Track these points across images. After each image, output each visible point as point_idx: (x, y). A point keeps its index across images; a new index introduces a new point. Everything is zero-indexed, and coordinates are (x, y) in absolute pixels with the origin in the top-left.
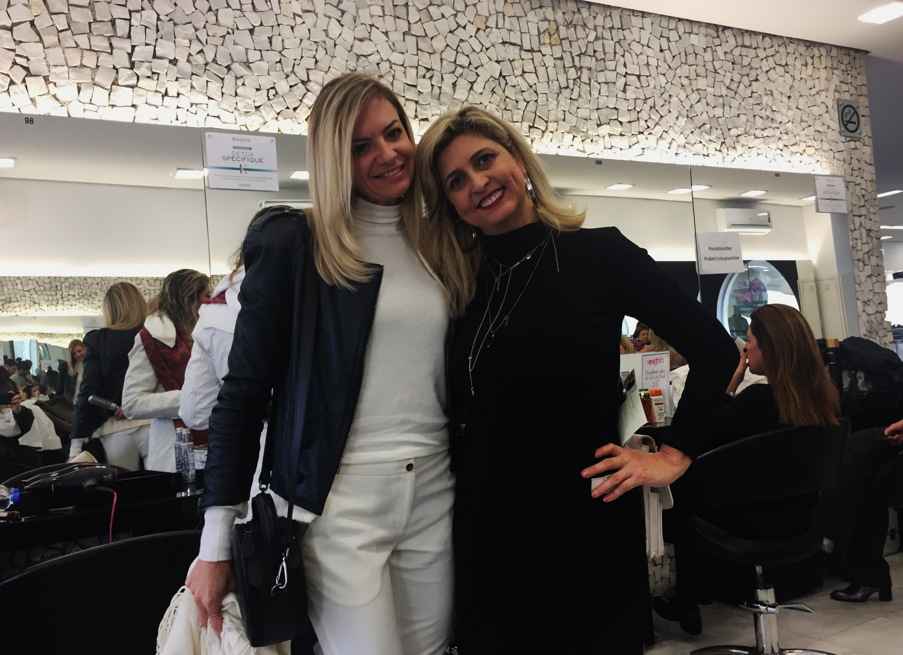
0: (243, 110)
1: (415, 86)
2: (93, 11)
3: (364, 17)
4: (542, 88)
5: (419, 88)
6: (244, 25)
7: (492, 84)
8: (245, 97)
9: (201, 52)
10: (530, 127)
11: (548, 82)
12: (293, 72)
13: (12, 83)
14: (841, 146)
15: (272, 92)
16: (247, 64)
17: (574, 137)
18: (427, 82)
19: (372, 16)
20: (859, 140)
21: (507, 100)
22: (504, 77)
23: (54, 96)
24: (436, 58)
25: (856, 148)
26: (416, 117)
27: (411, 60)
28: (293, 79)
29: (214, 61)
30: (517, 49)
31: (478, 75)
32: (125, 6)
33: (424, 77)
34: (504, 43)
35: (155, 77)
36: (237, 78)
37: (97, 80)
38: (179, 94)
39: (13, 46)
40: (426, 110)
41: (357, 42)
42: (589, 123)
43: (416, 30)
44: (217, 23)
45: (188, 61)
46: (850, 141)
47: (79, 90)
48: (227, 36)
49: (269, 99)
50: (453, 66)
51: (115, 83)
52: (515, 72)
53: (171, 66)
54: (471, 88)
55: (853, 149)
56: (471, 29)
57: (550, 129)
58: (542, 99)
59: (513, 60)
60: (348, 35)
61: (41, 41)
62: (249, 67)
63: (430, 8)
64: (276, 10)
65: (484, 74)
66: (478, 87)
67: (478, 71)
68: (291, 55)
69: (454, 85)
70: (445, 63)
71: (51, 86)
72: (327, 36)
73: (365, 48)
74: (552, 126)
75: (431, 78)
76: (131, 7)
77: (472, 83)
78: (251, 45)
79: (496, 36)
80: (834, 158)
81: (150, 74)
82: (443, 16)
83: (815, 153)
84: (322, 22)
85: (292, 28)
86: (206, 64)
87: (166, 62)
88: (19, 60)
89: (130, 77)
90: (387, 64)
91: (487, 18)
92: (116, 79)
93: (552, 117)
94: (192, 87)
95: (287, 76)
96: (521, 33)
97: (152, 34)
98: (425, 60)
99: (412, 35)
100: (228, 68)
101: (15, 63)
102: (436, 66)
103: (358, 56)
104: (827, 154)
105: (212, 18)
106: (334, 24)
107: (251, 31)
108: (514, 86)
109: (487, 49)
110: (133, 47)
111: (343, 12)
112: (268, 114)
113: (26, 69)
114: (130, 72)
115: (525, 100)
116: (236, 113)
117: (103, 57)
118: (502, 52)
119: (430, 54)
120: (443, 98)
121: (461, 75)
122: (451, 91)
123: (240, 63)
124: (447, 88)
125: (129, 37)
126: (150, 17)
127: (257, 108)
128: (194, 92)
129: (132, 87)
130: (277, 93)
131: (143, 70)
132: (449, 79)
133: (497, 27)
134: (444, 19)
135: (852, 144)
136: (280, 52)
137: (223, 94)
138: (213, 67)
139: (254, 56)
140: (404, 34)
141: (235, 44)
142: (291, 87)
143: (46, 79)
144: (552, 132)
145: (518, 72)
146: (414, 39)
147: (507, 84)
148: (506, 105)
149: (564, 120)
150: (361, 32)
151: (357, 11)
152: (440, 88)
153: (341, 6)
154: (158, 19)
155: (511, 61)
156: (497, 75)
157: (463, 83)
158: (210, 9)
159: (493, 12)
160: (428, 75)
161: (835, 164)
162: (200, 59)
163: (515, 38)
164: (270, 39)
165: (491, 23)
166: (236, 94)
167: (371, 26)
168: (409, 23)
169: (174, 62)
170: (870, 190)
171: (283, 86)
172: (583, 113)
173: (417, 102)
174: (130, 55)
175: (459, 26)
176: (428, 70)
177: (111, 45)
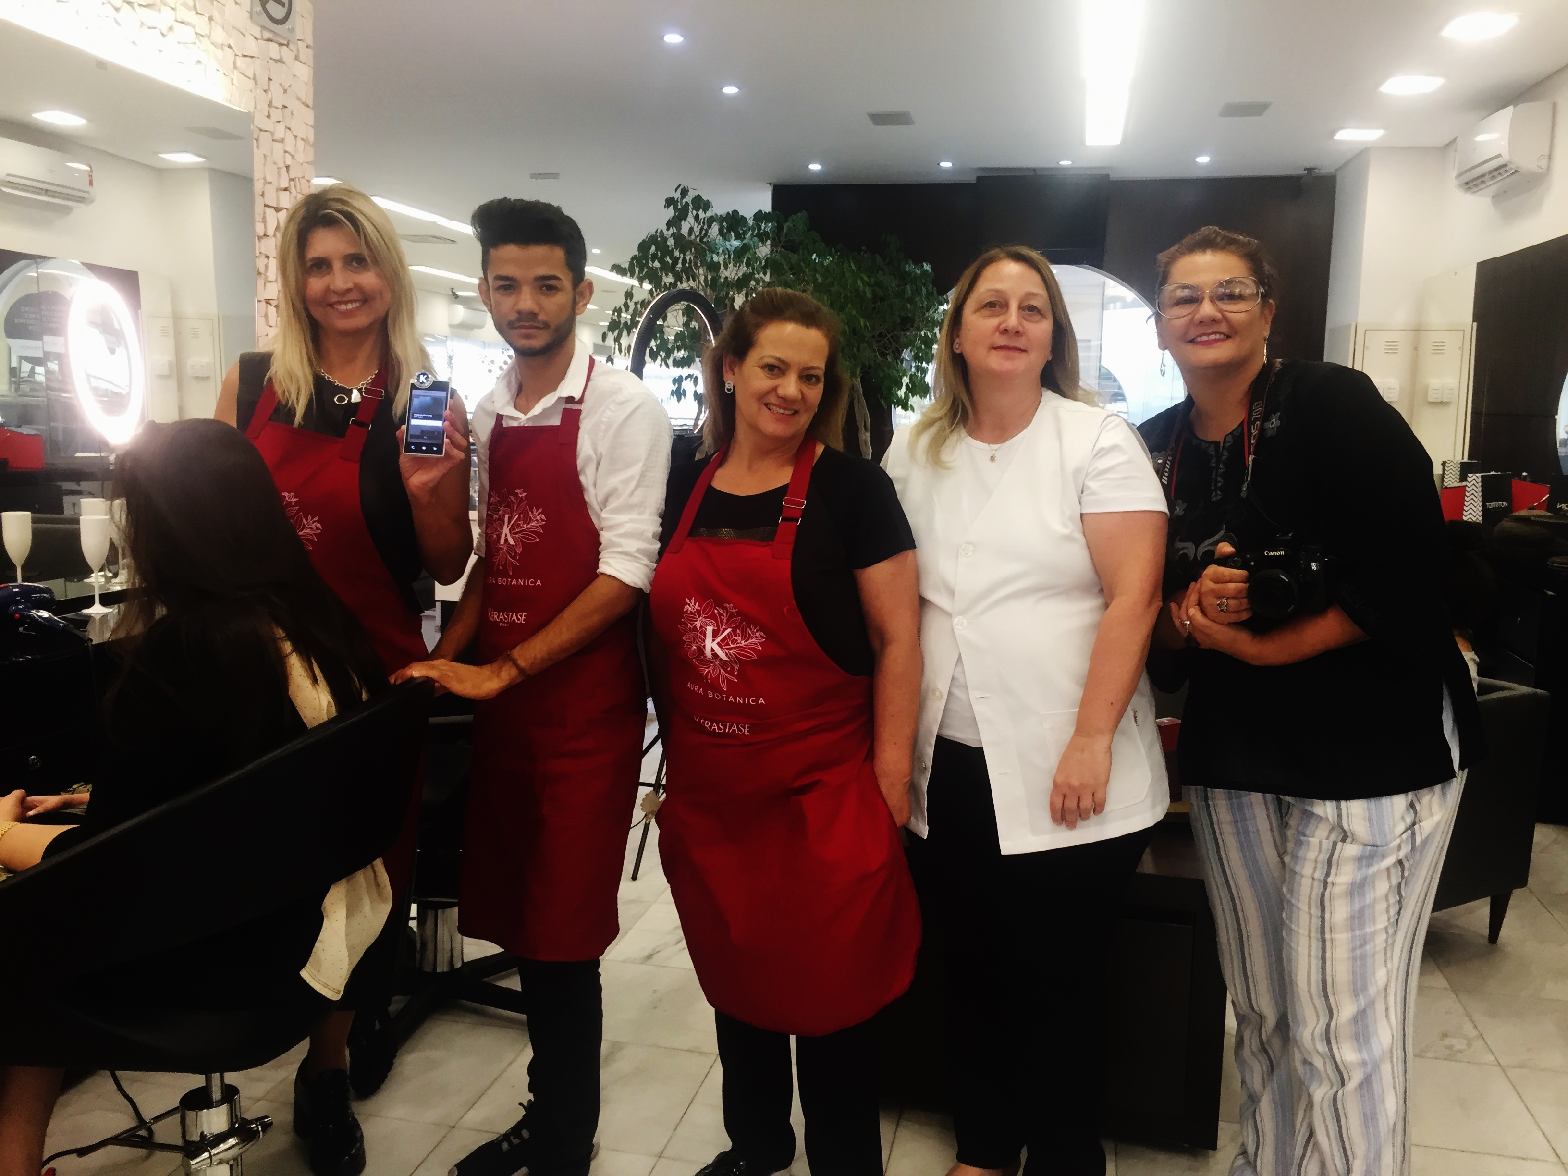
14: (252, 47)
20: (287, 45)
25: (280, 61)
46: (269, 40)
55: (276, 61)
80: (235, 67)
83: (195, 43)
104: (219, 53)
135: (274, 50)
161: (235, 82)
170: (300, 157)
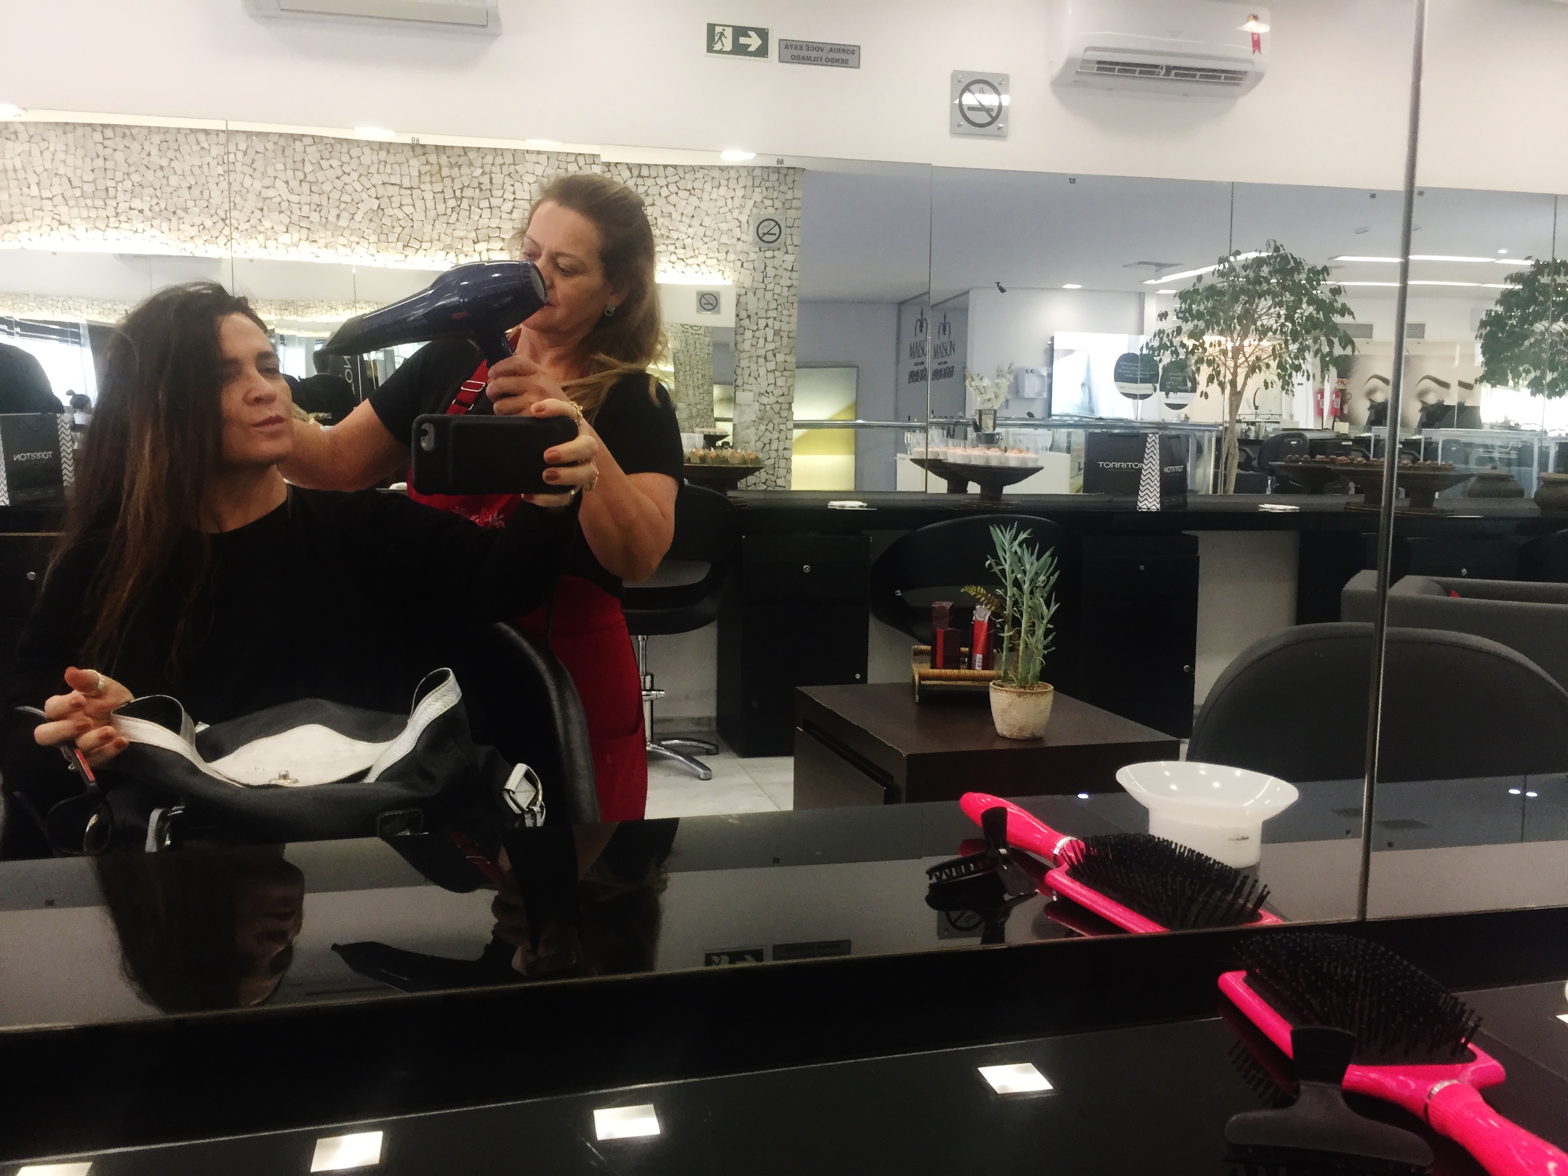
0: (182, 240)
1: (308, 217)
2: (95, 185)
3: (271, 172)
4: (419, 215)
5: (311, 219)
6: (185, 185)
7: (371, 215)
8: (183, 231)
9: (158, 203)
10: (404, 246)
11: (425, 211)
12: (216, 213)
13: (52, 229)
15: (202, 227)
16: (186, 210)
17: (447, 253)
18: (317, 215)
19: (276, 170)
21: (383, 226)
22: (382, 210)
23: (74, 236)
24: (325, 197)
26: (308, 239)
27: (305, 199)
28: (215, 218)
29: (166, 209)
30: (397, 188)
31: (358, 208)
32: (113, 179)
33: (315, 211)
34: (384, 184)
35: (130, 221)
36: (179, 219)
37: (97, 225)
38: (144, 230)
39: (52, 208)
40: (315, 234)
41: (264, 190)
42: (465, 241)
43: (310, 178)
44: (168, 185)
45: (150, 210)
46: (766, 251)
47: (87, 230)
48: (174, 192)
49: (199, 232)
50: (337, 203)
51: (107, 226)
52: (393, 205)
53: (140, 214)
54: (353, 218)
56: (354, 175)
57: (423, 247)
58: (417, 225)
59: (392, 196)
60: (258, 185)
61: (67, 204)
62: (187, 212)
63: (322, 162)
64: (206, 173)
65: (363, 208)
66: (358, 218)
67: (358, 205)
68: (214, 201)
69: (338, 216)
70: (331, 201)
71: (72, 230)
72: (242, 186)
73: (271, 193)
74: (425, 246)
75: (320, 211)
76: (117, 179)
77: (354, 214)
78: (188, 197)
79: (377, 179)
81: (126, 220)
82: (331, 166)
84: (239, 177)
85: (217, 184)
86: (161, 211)
87: (136, 212)
88: (56, 217)
89: (115, 222)
90: (287, 203)
91: (369, 167)
92: (108, 223)
93: (426, 238)
94: (152, 225)
95: (212, 216)
96: (401, 175)
97: (129, 195)
98: (316, 198)
99: (307, 182)
100: (174, 213)
101: (53, 218)
102: (324, 202)
103: (265, 199)
105: (165, 182)
106: (248, 179)
107: (190, 188)
108: (391, 216)
109: (368, 189)
110: (118, 204)
111: (255, 170)
112: (199, 242)
113: (59, 221)
114: (115, 219)
115: (401, 226)
116: (178, 241)
117: (100, 211)
118: (381, 190)
119: (319, 194)
120: (328, 226)
121: (344, 209)
122: (335, 220)
123: (181, 209)
124: (332, 219)
125: (116, 198)
126: (128, 184)
127: (192, 238)
128: (153, 230)
129: (117, 228)
130: (204, 227)
131: (123, 218)
132: (334, 212)
133: (378, 173)
134: (332, 170)
136: (208, 201)
137: (170, 229)
138: (165, 213)
139: (190, 204)
140: (301, 181)
141: (179, 197)
142: (214, 223)
143: (69, 226)
144: (426, 250)
145: (396, 204)
146: (308, 184)
147: (384, 214)
148: (382, 230)
149: (439, 240)
150: (268, 182)
151: (265, 169)
152: (327, 218)
153: (253, 166)
154: (133, 186)
155: (389, 198)
156: (375, 208)
157: (345, 215)
158: (164, 177)
159: (376, 161)
160: (318, 210)
162: (156, 208)
163: (395, 179)
164: (202, 192)
165: (373, 169)
166: (179, 230)
167: (275, 178)
168: (305, 174)
169: (141, 211)
171: (208, 223)
172: (457, 233)
173: (309, 229)
174: (116, 208)
175: (345, 173)
176: (318, 206)
177: (106, 204)
